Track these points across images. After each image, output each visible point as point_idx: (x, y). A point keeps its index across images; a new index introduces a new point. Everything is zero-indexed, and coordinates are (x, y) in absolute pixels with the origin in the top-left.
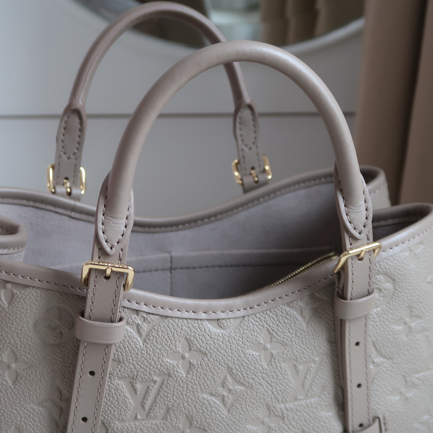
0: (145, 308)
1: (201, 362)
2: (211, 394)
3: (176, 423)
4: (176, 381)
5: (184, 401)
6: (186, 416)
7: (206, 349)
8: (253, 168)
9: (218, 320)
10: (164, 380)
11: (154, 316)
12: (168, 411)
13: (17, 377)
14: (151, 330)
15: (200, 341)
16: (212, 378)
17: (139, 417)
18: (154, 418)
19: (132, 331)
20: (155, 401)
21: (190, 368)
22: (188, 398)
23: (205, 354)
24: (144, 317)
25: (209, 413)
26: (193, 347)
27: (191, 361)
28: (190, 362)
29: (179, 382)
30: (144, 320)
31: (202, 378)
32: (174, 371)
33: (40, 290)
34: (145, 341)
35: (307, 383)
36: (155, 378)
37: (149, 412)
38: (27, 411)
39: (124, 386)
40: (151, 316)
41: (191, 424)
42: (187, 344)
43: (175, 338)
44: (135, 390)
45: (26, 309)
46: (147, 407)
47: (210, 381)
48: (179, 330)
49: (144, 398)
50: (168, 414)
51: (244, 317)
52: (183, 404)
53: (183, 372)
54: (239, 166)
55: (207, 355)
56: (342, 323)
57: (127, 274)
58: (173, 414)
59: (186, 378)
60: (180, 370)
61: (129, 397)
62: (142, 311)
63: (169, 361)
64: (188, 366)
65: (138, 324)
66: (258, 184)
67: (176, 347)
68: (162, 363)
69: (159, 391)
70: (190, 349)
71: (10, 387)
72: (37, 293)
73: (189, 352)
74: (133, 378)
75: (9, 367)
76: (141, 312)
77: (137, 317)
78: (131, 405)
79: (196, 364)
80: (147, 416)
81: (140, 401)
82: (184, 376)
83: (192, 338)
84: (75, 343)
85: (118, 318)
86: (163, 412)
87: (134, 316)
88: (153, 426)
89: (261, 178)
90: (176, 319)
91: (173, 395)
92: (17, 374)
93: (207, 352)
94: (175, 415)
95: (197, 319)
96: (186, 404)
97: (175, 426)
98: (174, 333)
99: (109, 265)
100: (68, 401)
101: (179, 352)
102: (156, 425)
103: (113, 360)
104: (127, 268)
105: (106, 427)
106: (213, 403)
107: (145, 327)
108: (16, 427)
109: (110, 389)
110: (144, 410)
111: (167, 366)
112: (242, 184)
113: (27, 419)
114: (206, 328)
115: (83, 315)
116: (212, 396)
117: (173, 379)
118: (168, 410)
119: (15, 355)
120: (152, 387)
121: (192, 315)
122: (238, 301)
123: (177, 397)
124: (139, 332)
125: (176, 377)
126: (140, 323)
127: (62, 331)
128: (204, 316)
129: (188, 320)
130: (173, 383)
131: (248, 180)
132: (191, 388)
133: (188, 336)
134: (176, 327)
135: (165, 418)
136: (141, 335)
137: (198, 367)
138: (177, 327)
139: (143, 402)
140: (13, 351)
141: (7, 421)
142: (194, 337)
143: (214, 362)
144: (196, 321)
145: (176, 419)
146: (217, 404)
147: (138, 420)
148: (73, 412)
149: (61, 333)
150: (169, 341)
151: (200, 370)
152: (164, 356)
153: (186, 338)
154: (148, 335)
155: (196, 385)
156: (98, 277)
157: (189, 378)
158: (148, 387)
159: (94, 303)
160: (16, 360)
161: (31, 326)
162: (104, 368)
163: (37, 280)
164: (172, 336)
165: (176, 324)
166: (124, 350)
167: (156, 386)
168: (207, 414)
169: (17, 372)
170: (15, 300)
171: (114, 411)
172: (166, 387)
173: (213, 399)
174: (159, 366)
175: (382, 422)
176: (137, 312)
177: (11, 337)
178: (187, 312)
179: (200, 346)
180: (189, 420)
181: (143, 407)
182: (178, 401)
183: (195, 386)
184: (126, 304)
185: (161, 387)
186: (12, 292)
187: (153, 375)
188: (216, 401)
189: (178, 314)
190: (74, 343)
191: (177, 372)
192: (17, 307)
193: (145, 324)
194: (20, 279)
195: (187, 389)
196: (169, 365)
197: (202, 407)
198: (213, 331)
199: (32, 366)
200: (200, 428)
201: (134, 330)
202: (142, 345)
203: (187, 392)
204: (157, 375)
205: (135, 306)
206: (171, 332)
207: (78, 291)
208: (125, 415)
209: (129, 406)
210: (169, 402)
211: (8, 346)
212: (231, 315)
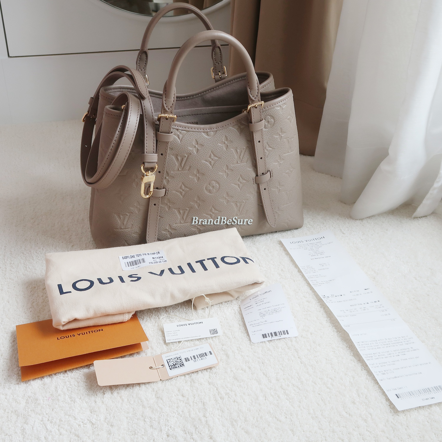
0: (180, 128)
2: (206, 161)
3: (193, 172)
6: (197, 169)
8: (220, 71)
9: (207, 132)
10: (188, 156)
14: (183, 137)
17: (180, 169)
18: (185, 170)
19: (176, 137)
20: (185, 164)
22: (198, 162)
26: (198, 143)
27: (198, 148)
31: (202, 155)
32: (192, 152)
35: (241, 157)
37: (183, 168)
39: (174, 158)
40: (183, 131)
42: (196, 142)
43: (192, 139)
44: (178, 160)
51: (217, 131)
52: (196, 164)
54: (214, 70)
55: (204, 146)
56: (252, 133)
57: (174, 118)
59: (197, 155)
61: (176, 162)
63: (190, 148)
65: (178, 134)
66: (221, 79)
67: (192, 143)
68: (188, 149)
69: (187, 160)
73: (197, 145)
74: (177, 155)
76: (179, 130)
77: (178, 132)
78: (177, 165)
83: (198, 139)
85: (171, 133)
86: (188, 168)
89: (223, 76)
91: (192, 161)
99: (168, 115)
101: (193, 145)
103: (169, 148)
105: (168, 173)
107: (181, 136)
109: (169, 160)
112: (215, 79)
115: (159, 131)
118: (190, 167)
121: (197, 130)
122: (214, 125)
128: (202, 130)
130: (192, 157)
131: (217, 77)
132: (198, 158)
136: (179, 139)
139: (181, 164)
143: (206, 149)
144: (199, 133)
145: (193, 170)
146: (208, 164)
150: (190, 141)
152: (188, 146)
154: (182, 139)
155: (200, 157)
156: (164, 119)
158: (183, 158)
159: (162, 127)
162: (166, 152)
165: (192, 134)
167: (185, 159)
168: (205, 169)
175: (271, 172)
176: (177, 130)
179: (201, 142)
181: (181, 166)
184: (174, 127)
185: (187, 158)
189: (191, 130)
193: (180, 134)
196: (190, 150)
197: (203, 165)
198: (205, 137)
202: (180, 142)
203: (197, 160)
205: (177, 128)
206: (190, 137)
212: (211, 130)
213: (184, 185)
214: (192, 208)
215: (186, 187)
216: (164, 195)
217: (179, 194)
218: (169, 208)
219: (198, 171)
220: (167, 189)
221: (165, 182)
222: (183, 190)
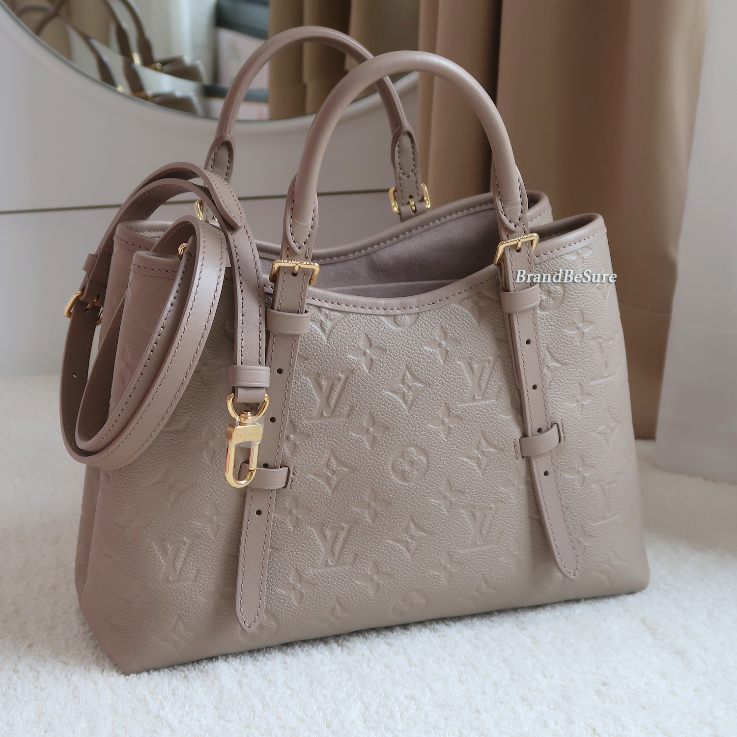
7: (386, 346)
8: (411, 197)
9: (395, 316)
10: (347, 377)
17: (325, 414)
18: (339, 416)
20: (339, 398)
21: (371, 364)
23: (385, 350)
27: (372, 357)
28: (371, 359)
30: (327, 317)
34: (328, 338)
37: (334, 409)
39: (310, 383)
40: (333, 313)
42: (367, 341)
44: (320, 387)
46: (332, 404)
49: (329, 395)
51: (419, 313)
54: (396, 193)
56: (510, 317)
57: (314, 270)
61: (315, 394)
62: (323, 307)
63: (352, 357)
64: (369, 363)
66: (417, 213)
68: (346, 360)
70: (371, 346)
73: (369, 349)
77: (320, 314)
80: (332, 413)
81: (326, 398)
85: (304, 311)
86: (347, 409)
87: (317, 313)
90: (356, 315)
93: (387, 348)
95: (376, 315)
99: (297, 262)
101: (360, 349)
107: (328, 324)
110: (330, 407)
112: (400, 214)
115: (273, 308)
116: (393, 394)
120: (337, 384)
124: (322, 328)
126: (323, 320)
128: (383, 312)
131: (406, 210)
136: (324, 332)
139: (328, 399)
143: (393, 358)
144: (375, 317)
147: (324, 417)
152: (347, 352)
153: (366, 334)
154: (331, 332)
158: (333, 384)
167: (340, 384)
174: (343, 362)
178: (363, 308)
181: (328, 404)
185: (345, 384)
193: (327, 321)
201: (318, 326)
202: (326, 342)
204: (341, 371)
212: (405, 311)
216: (284, 485)
218: (297, 522)
220: (292, 469)
222: (334, 472)
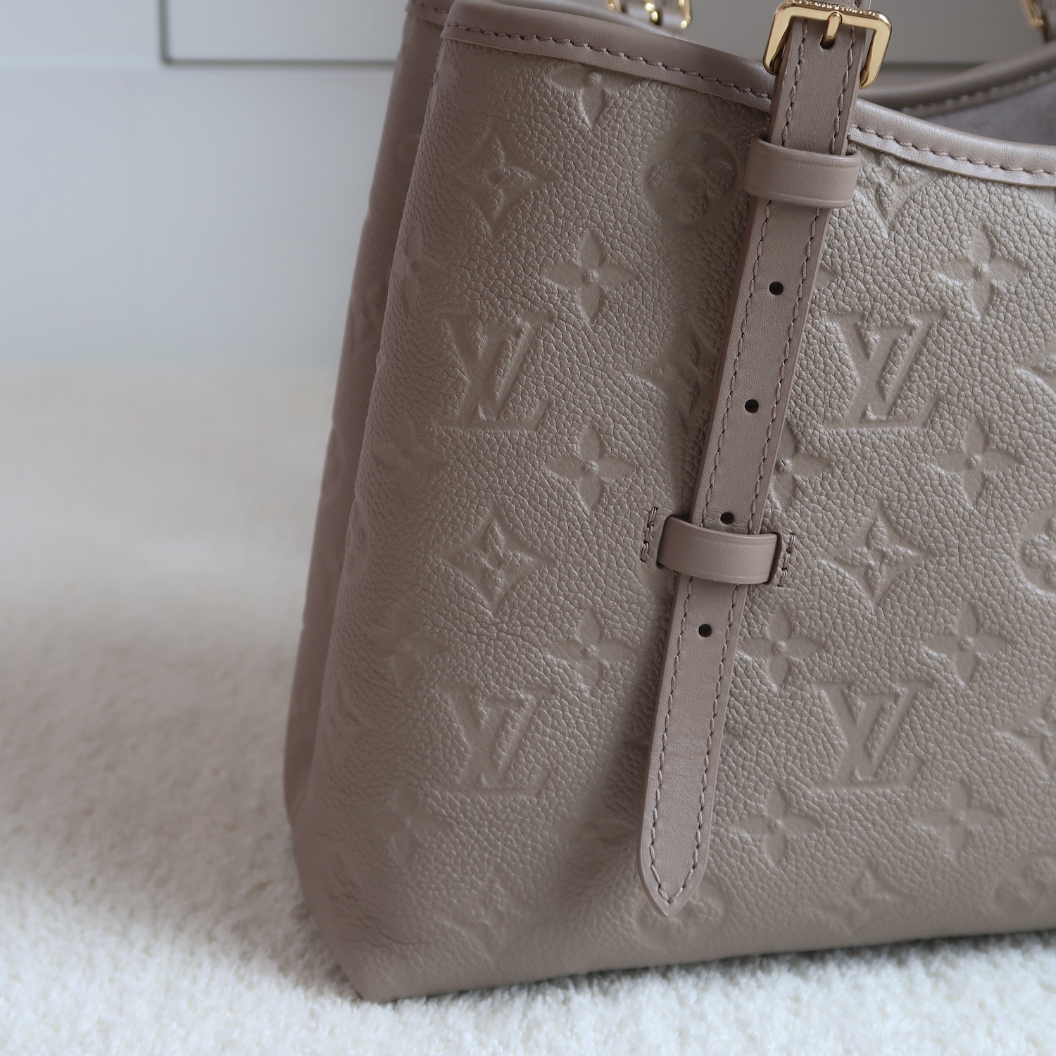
0: (894, 148)
1: (1017, 287)
2: (1036, 370)
3: (954, 436)
4: (960, 329)
5: (975, 380)
6: (978, 417)
7: (1029, 257)
10: (930, 327)
11: (914, 169)
12: (936, 405)
13: (602, 303)
14: (906, 203)
15: (1016, 237)
16: (1039, 329)
17: (871, 416)
18: (903, 420)
19: (865, 200)
20: (908, 377)
21: (991, 300)
22: (983, 375)
23: (1027, 268)
24: (893, 171)
25: (1029, 415)
26: (1000, 250)
27: (994, 282)
28: (992, 287)
29: (965, 333)
30: (893, 178)
31: (1017, 327)
32: (955, 305)
33: (666, 88)
34: (892, 228)
36: (914, 321)
37: (895, 403)
38: (620, 389)
39: (841, 336)
40: (909, 169)
41: (987, 441)
42: (985, 242)
43: (959, 224)
44: (865, 346)
45: (634, 135)
46: (891, 389)
47: (1035, 334)
48: (969, 206)
49: (884, 369)
50: (937, 411)
52: (973, 386)
53: (974, 310)
55: (1031, 271)
57: (875, 34)
58: (949, 414)
59: (981, 324)
60: (968, 304)
61: (851, 363)
62: (890, 155)
63: (944, 278)
64: (986, 296)
65: (880, 185)
67: (961, 246)
68: (929, 284)
69: (920, 353)
70: (993, 255)
71: (584, 328)
72: (659, 97)
73: (990, 261)
74: (863, 317)
75: (585, 278)
76: (887, 158)
77: (877, 169)
78: (855, 384)
79: (1005, 290)
80: (889, 414)
81: (875, 376)
82: (978, 318)
83: (999, 228)
84: (737, 222)
85: (844, 151)
86: (924, 405)
87: (871, 166)
88: (903, 440)
90: (964, 180)
91: (951, 364)
92: (602, 296)
93: (1032, 264)
94: (952, 413)
95: (1010, 185)
96: (978, 390)
97: (950, 444)
98: (958, 212)
99: (837, 8)
100: (715, 367)
101: (967, 260)
102: (908, 438)
103: (822, 267)
104: (876, 18)
105: (795, 437)
106: (1040, 392)
107: (895, 194)
108: (593, 427)
109: (811, 340)
110: (884, 398)
111: (941, 292)
112: (1045, 28)
113: (618, 407)
114: (1031, 209)
116: (1039, 376)
117: (953, 325)
118: (937, 401)
119: (601, 248)
120: (905, 341)
121: (1000, 175)
123: (958, 370)
124: (880, 203)
125: (959, 321)
126: (883, 183)
127: (709, 192)
128: (1025, 178)
129: (990, 184)
130: (952, 335)
132: (991, 349)
133: (988, 223)
134: (963, 199)
135: (928, 422)
136: (884, 213)
137: (1010, 300)
138: (965, 198)
139: (882, 377)
140: (595, 238)
141: (574, 410)
142: (1002, 226)
143: (1045, 290)
144: (1008, 191)
145: (955, 426)
146: (1048, 395)
147: (869, 421)
148: (728, 384)
149: (705, 197)
150: (947, 230)
151: (1014, 307)
152: (934, 266)
153: (984, 227)
154: (900, 213)
155: (1003, 344)
156: (808, 41)
157: (988, 324)
158: (895, 342)
159: (795, 106)
160: (603, 260)
161: (639, 179)
162: (805, 275)
163: (660, 64)
164: (953, 220)
165: (963, 191)
166: (846, 244)
167: (913, 341)
168: (1025, 419)
169: (601, 291)
170: (610, 112)
171: (817, 395)
172: (936, 342)
173: (1040, 381)
174: (922, 290)
176: (878, 155)
177: (595, 202)
178: (990, 166)
179: (1016, 248)
180: (983, 430)
181: (881, 390)
182: (962, 378)
183: (1001, 345)
184: (856, 135)
185: (924, 343)
186: (603, 93)
187: (907, 311)
188: (1046, 387)
189: (968, 169)
190: (733, 224)
191: (962, 308)
192: (614, 128)
193: (893, 185)
194: (622, 63)
195: (983, 350)
196: (944, 288)
197: (1014, 398)
198: (1045, 216)
199: (638, 278)
200: (1007, 453)
201: (869, 198)
202: (886, 236)
203: (982, 359)
204: (916, 312)
205: (875, 142)
206: (952, 208)
207: (750, 98)
208: (840, 409)
209: (850, 385)
210: (941, 380)
211: (586, 226)
213: (888, 520)
214: (930, 682)
215: (900, 535)
216: (765, 578)
217: (851, 579)
218: (789, 674)
219: (985, 430)
220: (786, 537)
221: (775, 499)
222: (883, 555)
